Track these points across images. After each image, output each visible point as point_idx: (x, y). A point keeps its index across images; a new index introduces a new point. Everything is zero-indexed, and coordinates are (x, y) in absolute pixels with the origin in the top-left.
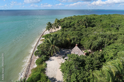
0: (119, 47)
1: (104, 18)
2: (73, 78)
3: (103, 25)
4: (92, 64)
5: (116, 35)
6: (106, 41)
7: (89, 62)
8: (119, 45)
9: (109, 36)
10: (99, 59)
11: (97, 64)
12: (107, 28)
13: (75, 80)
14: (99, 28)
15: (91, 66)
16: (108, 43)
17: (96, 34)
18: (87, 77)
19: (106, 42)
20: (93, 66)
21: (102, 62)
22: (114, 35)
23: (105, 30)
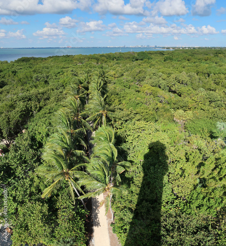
0: (54, 109)
1: (20, 67)
2: (11, 206)
3: (21, 80)
4: (25, 162)
5: (46, 92)
6: (32, 105)
7: (18, 162)
8: (52, 106)
9: (36, 96)
10: (31, 146)
11: (33, 157)
12: (29, 84)
13: (15, 206)
14: (15, 86)
15: (26, 166)
16: (36, 108)
17: (10, 99)
18: (31, 186)
19: (33, 108)
20: (28, 164)
21: (39, 148)
22: (43, 94)
23: (26, 88)
